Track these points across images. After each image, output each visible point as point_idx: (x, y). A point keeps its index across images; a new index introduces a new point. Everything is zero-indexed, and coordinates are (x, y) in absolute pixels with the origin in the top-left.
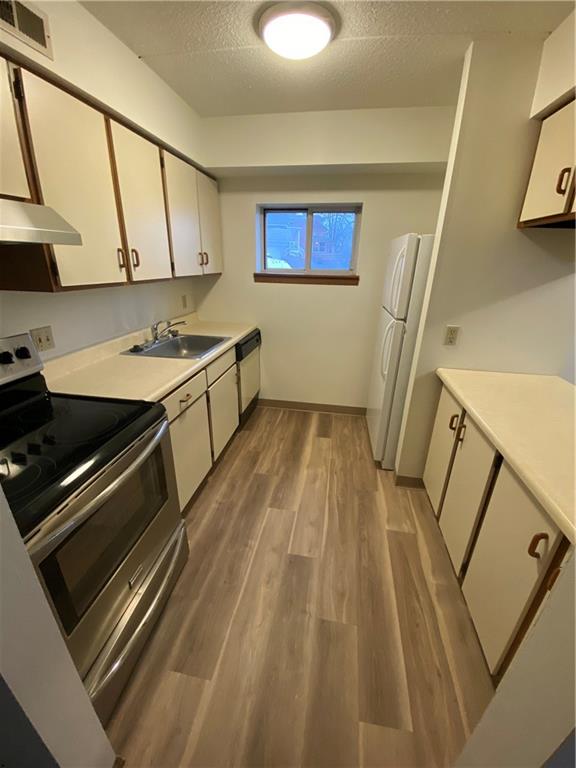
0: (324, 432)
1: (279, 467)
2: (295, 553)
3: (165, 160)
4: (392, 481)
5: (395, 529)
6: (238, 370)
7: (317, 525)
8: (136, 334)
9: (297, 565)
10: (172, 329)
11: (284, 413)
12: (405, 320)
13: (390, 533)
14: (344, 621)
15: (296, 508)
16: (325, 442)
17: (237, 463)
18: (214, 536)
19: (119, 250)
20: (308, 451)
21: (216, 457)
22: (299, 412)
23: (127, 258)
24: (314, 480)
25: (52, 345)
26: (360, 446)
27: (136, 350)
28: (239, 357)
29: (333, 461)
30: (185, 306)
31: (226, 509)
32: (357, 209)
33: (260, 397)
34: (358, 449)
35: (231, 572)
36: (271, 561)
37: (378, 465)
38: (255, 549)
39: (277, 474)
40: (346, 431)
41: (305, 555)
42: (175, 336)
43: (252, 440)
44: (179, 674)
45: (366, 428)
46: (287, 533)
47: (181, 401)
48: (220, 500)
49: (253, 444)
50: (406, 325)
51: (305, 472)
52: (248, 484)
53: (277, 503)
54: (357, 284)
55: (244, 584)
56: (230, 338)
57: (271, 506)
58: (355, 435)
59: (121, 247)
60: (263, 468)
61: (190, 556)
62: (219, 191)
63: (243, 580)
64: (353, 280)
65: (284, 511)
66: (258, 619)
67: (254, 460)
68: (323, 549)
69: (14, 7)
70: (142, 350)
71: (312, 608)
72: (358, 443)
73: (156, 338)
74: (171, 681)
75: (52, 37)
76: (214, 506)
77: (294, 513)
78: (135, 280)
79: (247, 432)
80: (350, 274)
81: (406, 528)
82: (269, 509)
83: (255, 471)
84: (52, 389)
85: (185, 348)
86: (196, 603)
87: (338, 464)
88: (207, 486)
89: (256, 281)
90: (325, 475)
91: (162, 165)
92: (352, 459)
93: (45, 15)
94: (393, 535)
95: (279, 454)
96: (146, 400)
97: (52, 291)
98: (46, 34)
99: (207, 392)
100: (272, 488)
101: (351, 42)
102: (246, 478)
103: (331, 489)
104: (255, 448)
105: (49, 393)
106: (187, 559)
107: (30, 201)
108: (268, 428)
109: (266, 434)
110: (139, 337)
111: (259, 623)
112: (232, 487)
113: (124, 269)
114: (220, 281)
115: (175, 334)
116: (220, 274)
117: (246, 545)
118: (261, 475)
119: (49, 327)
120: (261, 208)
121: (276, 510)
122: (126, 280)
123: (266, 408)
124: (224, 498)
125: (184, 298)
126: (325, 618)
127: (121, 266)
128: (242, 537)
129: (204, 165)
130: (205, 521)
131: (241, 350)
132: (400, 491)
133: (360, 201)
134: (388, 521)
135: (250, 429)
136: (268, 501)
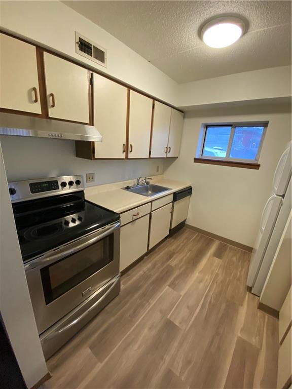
0: (218, 254)
1: (183, 265)
2: (172, 320)
3: (155, 105)
4: (256, 305)
5: (245, 338)
6: (173, 206)
7: (191, 310)
8: (130, 181)
9: (169, 327)
10: (147, 181)
11: (198, 235)
12: (283, 196)
13: (240, 339)
14: (183, 378)
15: (182, 293)
16: (217, 261)
17: (161, 254)
18: (135, 288)
19: (124, 145)
20: (204, 262)
21: (150, 248)
22: (208, 238)
23: (127, 148)
24: (201, 281)
25: (93, 181)
26: (240, 272)
27: (128, 188)
28: (175, 199)
29: (217, 275)
30: (158, 171)
31: (146, 277)
32: (265, 124)
33: (186, 223)
34: (239, 273)
35: (135, 312)
36: (157, 317)
37: (250, 289)
38: (152, 305)
39: (180, 269)
40: (234, 259)
41: (177, 323)
42: (147, 184)
43: (174, 245)
44: (90, 351)
45: (249, 261)
46: (172, 306)
47: (134, 215)
48: (145, 271)
49: (174, 247)
50: (284, 200)
51: (197, 274)
52: (162, 268)
53: (173, 285)
54: (258, 169)
55: (138, 322)
56: (171, 189)
57: (169, 286)
58: (240, 263)
59: (125, 143)
60: (174, 262)
61: (120, 293)
62: (184, 117)
63: (138, 320)
64: (256, 166)
65: (175, 292)
66: (136, 347)
67: (170, 256)
68: (189, 326)
69: (93, 49)
70: (130, 188)
71: (167, 358)
72: (240, 269)
73: (138, 184)
74: (86, 352)
75: (107, 59)
76: (141, 273)
77: (180, 296)
78: (129, 157)
79: (173, 240)
80: (255, 162)
81: (254, 341)
82: (167, 287)
83: (168, 263)
84: (86, 198)
85: (150, 190)
86: (113, 319)
87: (220, 278)
88: (142, 261)
89: (195, 162)
90: (209, 281)
91: (153, 107)
92: (231, 278)
93: (106, 50)
94: (241, 342)
95: (185, 258)
96: (115, 211)
97: (91, 159)
98: (105, 57)
99: (150, 214)
100: (174, 276)
101: (257, 32)
102: (163, 264)
103: (209, 291)
104: (174, 250)
105: (85, 200)
106: (119, 294)
107: (89, 124)
108: (185, 242)
109: (182, 244)
110: (131, 183)
111: (135, 349)
112: (154, 266)
113: (125, 153)
114: (176, 160)
115: (148, 183)
116: (177, 157)
117: (148, 302)
118: (171, 266)
119: (94, 173)
120: (205, 125)
121: (171, 289)
122: (124, 158)
123: (188, 230)
124: (148, 270)
125: (158, 167)
126: (172, 370)
127: (124, 152)
128: (147, 296)
129: (176, 106)
130: (134, 279)
131: (177, 196)
132: (260, 313)
133: (268, 120)
134: (242, 330)
135: (175, 238)
136: (169, 282)
